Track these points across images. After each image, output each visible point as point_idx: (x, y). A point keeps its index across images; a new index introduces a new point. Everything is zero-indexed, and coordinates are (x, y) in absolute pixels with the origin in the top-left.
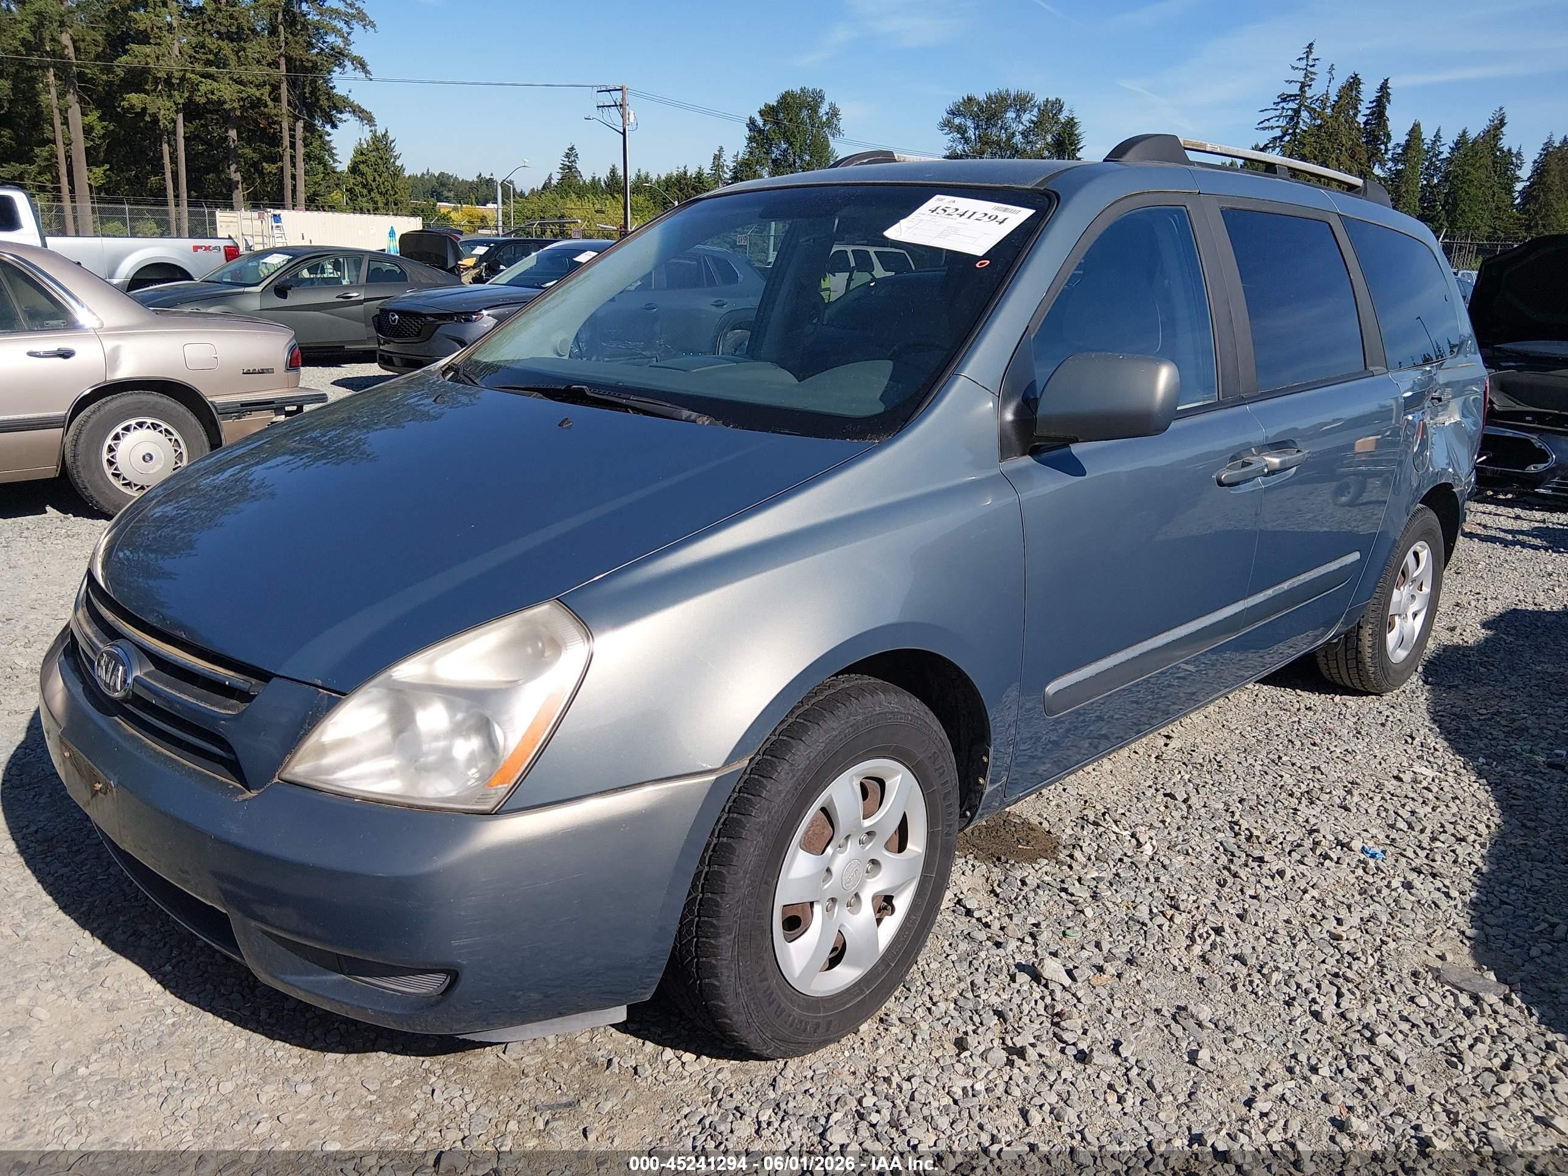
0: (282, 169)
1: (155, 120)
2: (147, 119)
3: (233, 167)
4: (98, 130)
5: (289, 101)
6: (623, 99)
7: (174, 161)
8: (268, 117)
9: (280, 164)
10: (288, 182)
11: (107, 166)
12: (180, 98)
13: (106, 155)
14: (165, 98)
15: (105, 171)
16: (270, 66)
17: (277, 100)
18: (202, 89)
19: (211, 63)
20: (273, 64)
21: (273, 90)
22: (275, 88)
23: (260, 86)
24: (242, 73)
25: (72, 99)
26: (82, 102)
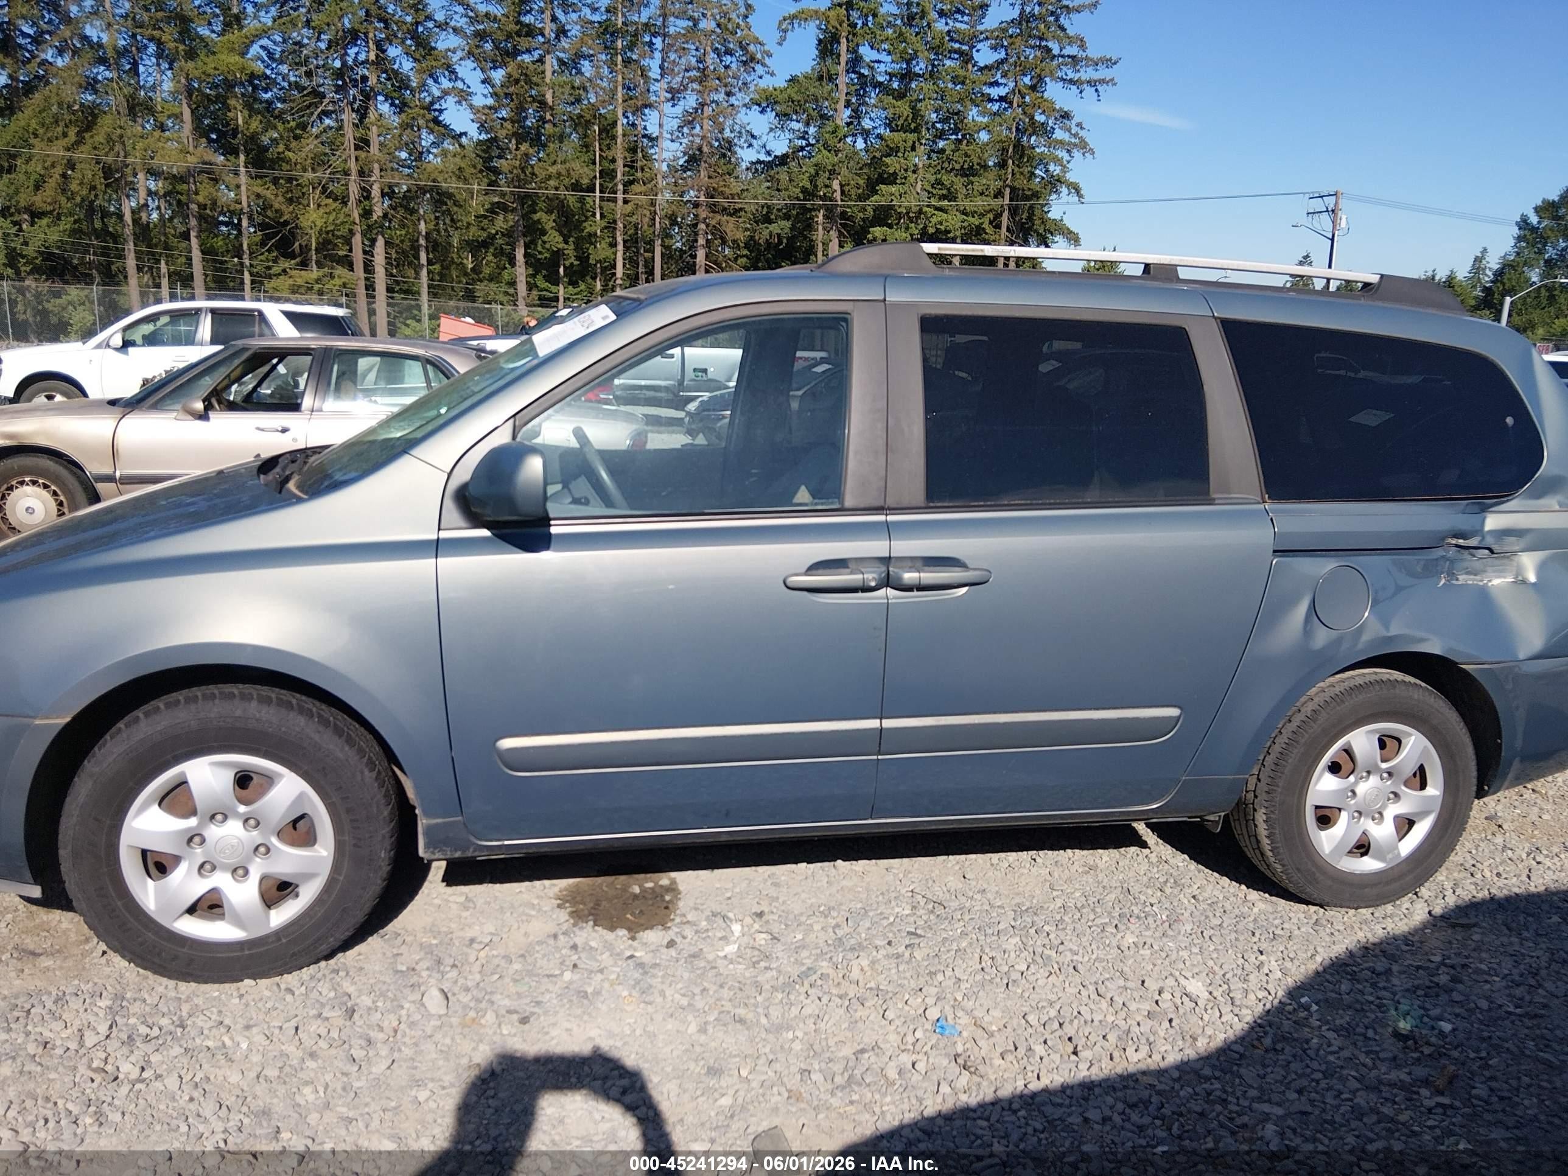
5: (1008, 227)
6: (1336, 203)
16: (996, 197)
17: (998, 226)
18: (934, 220)
19: (943, 197)
20: (999, 194)
21: (995, 219)
22: (998, 216)
23: (982, 215)
24: (967, 204)
25: (834, 234)
26: (841, 234)
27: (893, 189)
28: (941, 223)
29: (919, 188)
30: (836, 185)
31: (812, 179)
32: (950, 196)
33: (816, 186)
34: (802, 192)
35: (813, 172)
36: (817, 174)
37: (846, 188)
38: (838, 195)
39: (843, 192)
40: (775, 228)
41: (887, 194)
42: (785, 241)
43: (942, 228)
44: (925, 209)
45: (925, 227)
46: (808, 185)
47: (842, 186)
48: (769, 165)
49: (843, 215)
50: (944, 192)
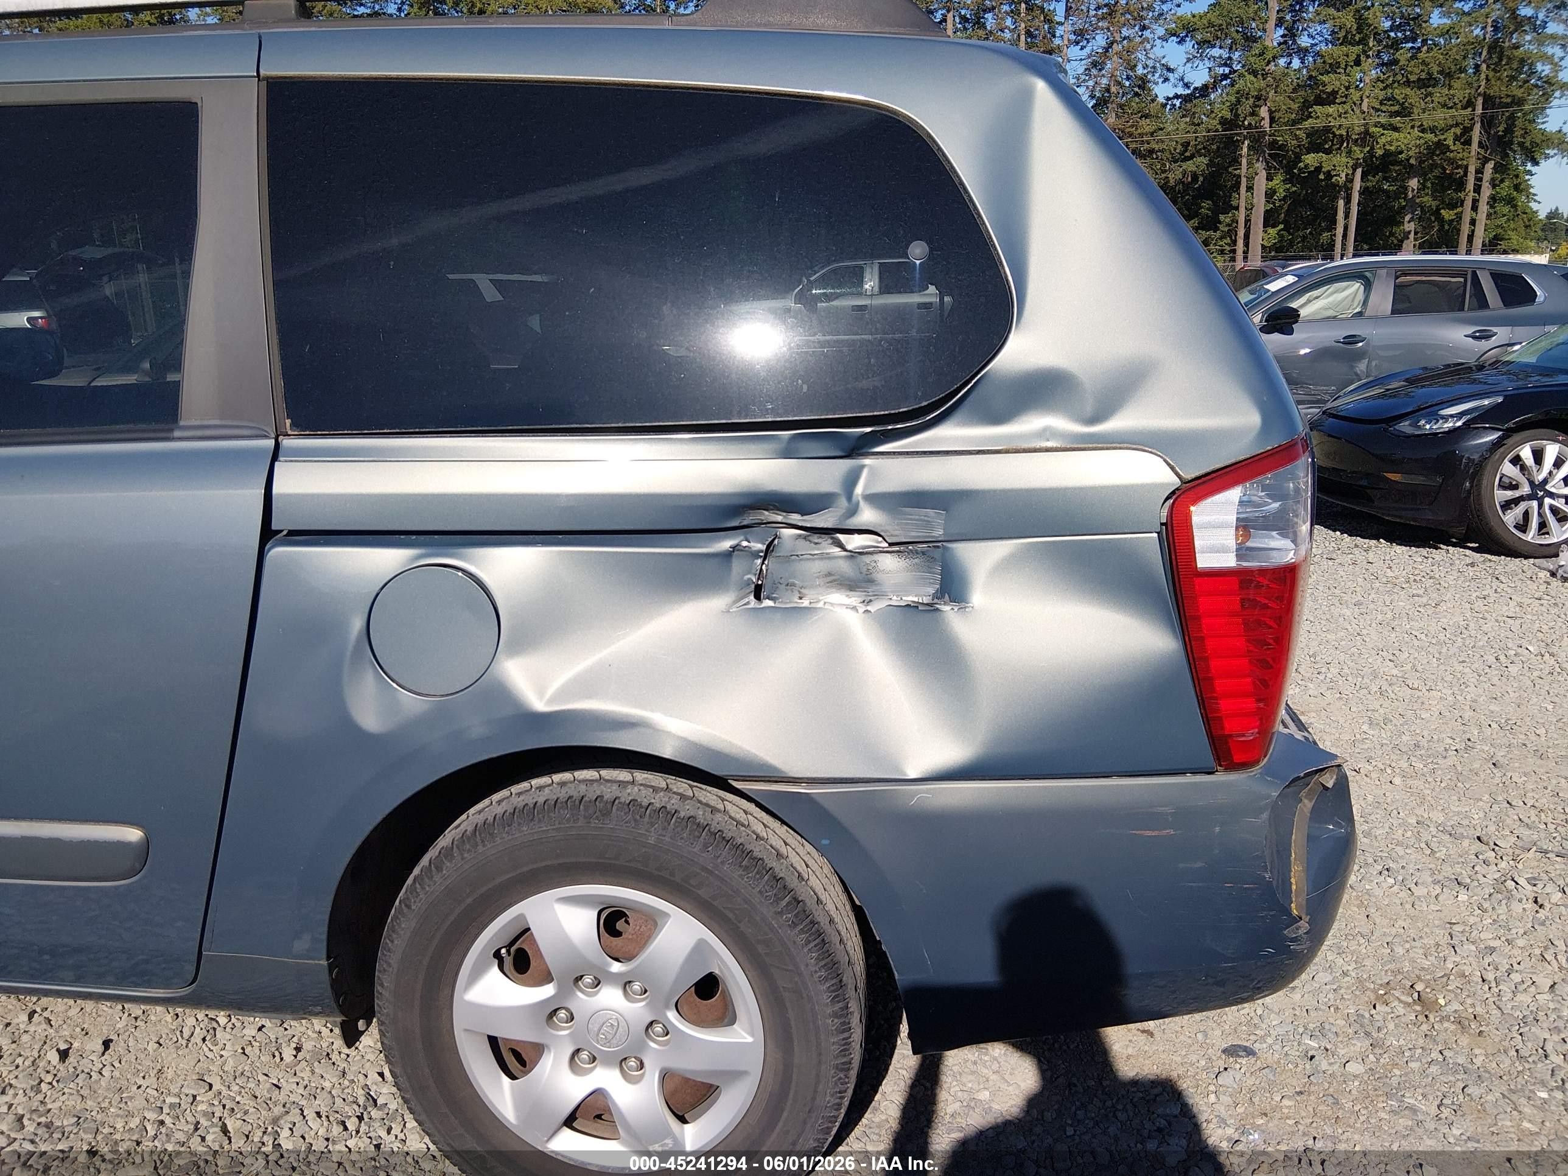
0: (1459, 217)
1: (1329, 176)
2: (1322, 177)
3: (1407, 218)
4: (1281, 193)
5: (1480, 142)
7: (1347, 216)
8: (1452, 162)
9: (1459, 210)
10: (1465, 229)
11: (1281, 226)
12: (1359, 153)
13: (1285, 216)
14: (1344, 154)
15: (1280, 231)
16: (1465, 108)
17: (1468, 142)
18: (1382, 140)
19: (1397, 114)
20: (1470, 104)
21: (1462, 134)
22: (1467, 130)
23: (1444, 130)
24: (1427, 120)
25: (1260, 166)
26: (1268, 168)
27: (1331, 109)
28: (1390, 143)
29: (1365, 107)
30: (1264, 112)
31: (1233, 108)
32: (1404, 111)
33: (1237, 116)
34: (1220, 123)
35: (1233, 99)
36: (1238, 101)
37: (1277, 115)
38: (1266, 123)
39: (1272, 120)
40: (1190, 166)
41: (1324, 115)
42: (1201, 179)
43: (1393, 148)
44: (1372, 129)
45: (1372, 148)
46: (1228, 115)
47: (1271, 112)
48: (1186, 99)
49: (1273, 145)
50: (1396, 108)
